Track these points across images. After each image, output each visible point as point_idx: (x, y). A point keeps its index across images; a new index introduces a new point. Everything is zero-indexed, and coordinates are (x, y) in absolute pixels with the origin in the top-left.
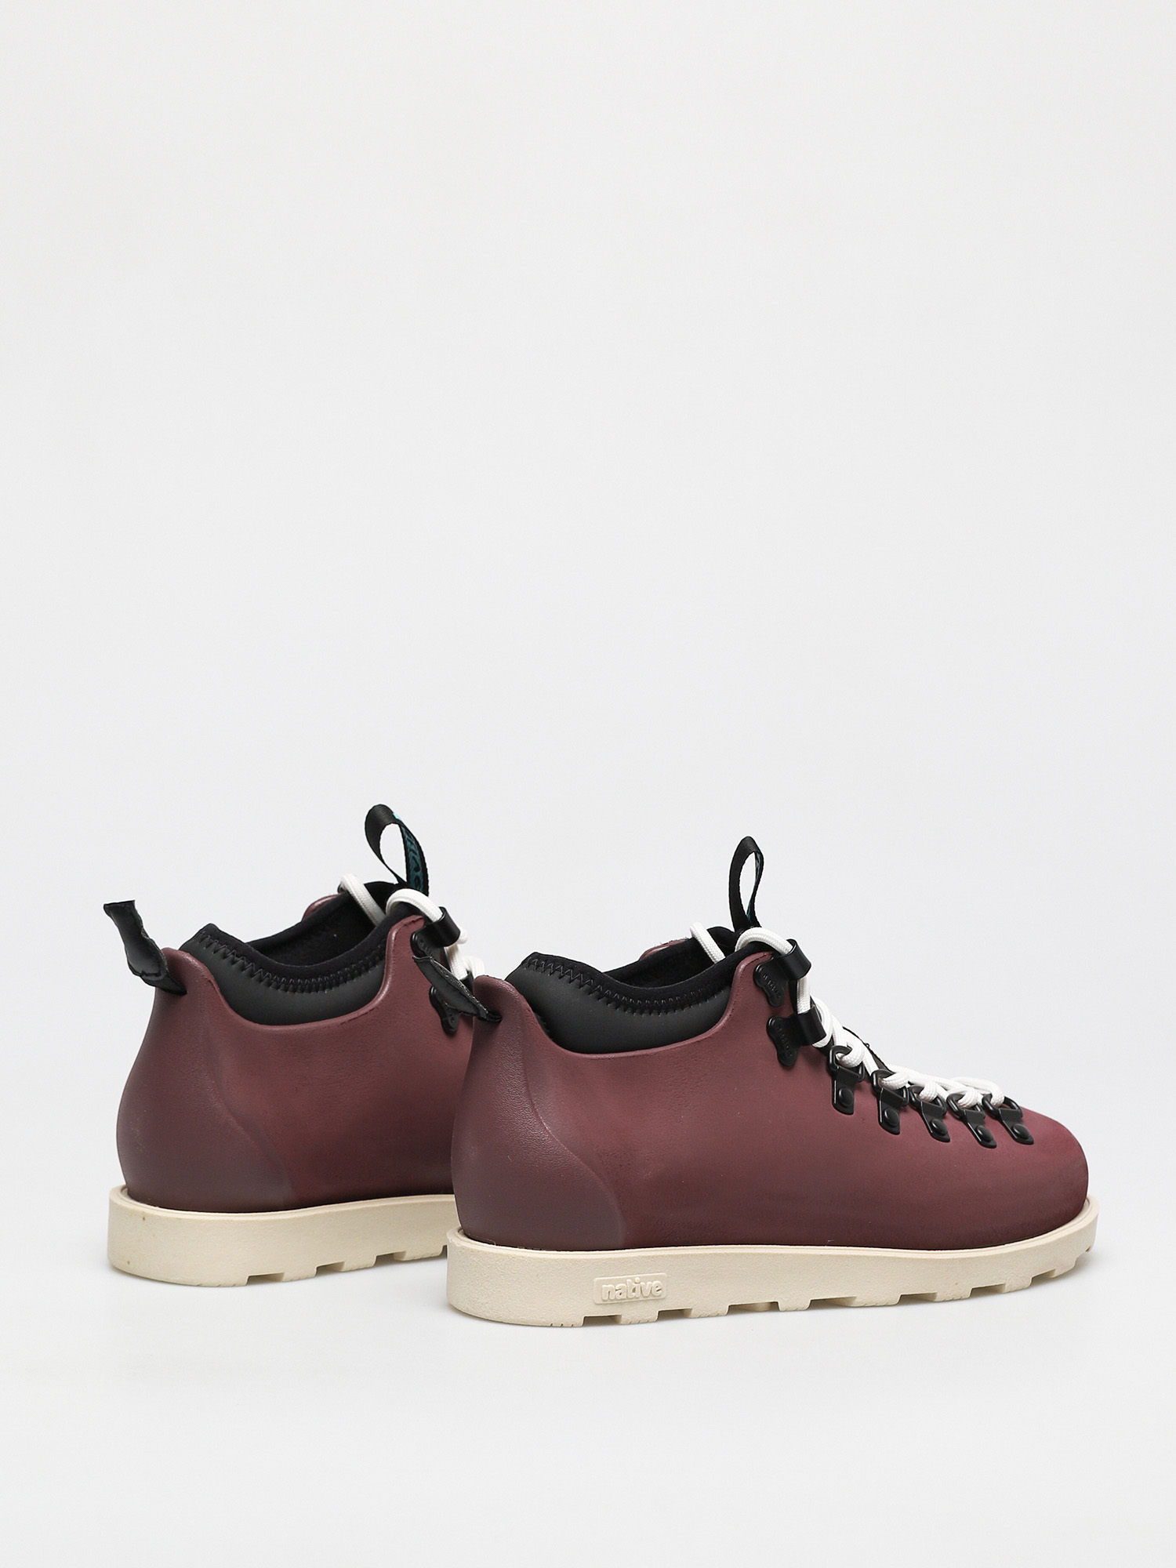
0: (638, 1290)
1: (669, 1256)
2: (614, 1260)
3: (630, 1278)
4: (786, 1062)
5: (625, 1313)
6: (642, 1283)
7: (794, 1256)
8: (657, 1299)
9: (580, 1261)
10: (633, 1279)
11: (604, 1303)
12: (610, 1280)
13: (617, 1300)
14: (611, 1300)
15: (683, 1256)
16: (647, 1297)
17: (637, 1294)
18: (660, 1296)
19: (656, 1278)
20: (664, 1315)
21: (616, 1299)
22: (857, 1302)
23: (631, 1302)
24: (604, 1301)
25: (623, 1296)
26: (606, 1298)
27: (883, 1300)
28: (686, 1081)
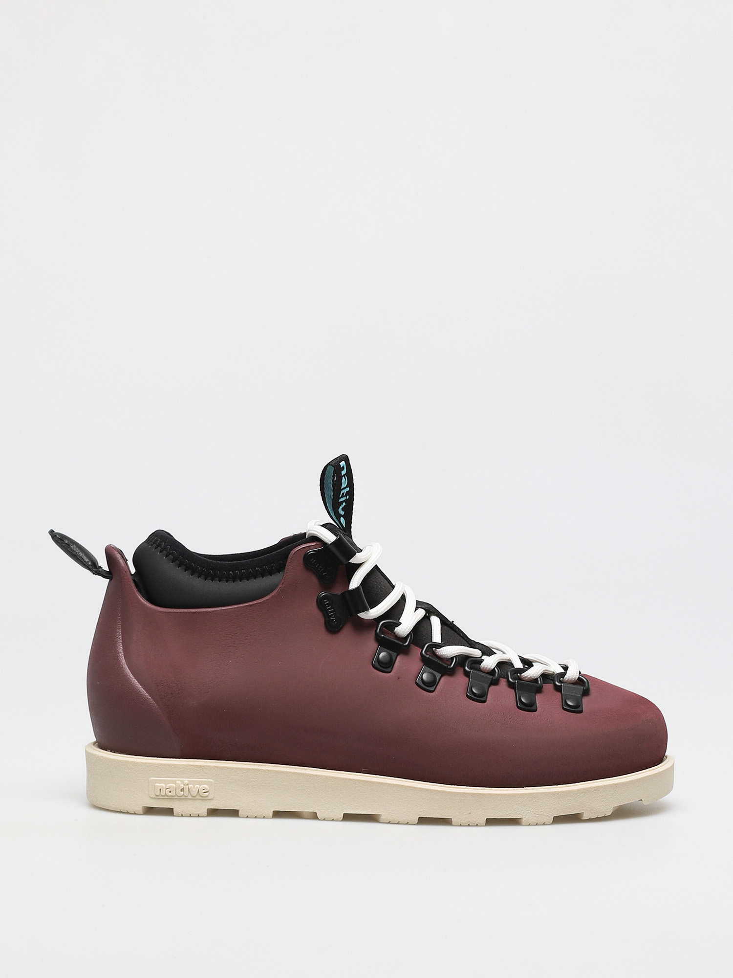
0: (186, 790)
1: (215, 767)
2: (165, 765)
3: (180, 781)
4: (332, 628)
5: (177, 807)
6: (190, 786)
7: (327, 777)
8: (204, 799)
9: (137, 763)
10: (182, 782)
11: (157, 798)
12: (162, 780)
13: (168, 796)
14: (163, 796)
15: (228, 768)
16: (194, 796)
17: (186, 793)
18: (207, 797)
19: (204, 783)
20: (214, 812)
21: (166, 795)
22: (382, 818)
23: (180, 798)
24: (157, 796)
25: (173, 794)
26: (158, 794)
27: (403, 819)
28: (237, 634)
